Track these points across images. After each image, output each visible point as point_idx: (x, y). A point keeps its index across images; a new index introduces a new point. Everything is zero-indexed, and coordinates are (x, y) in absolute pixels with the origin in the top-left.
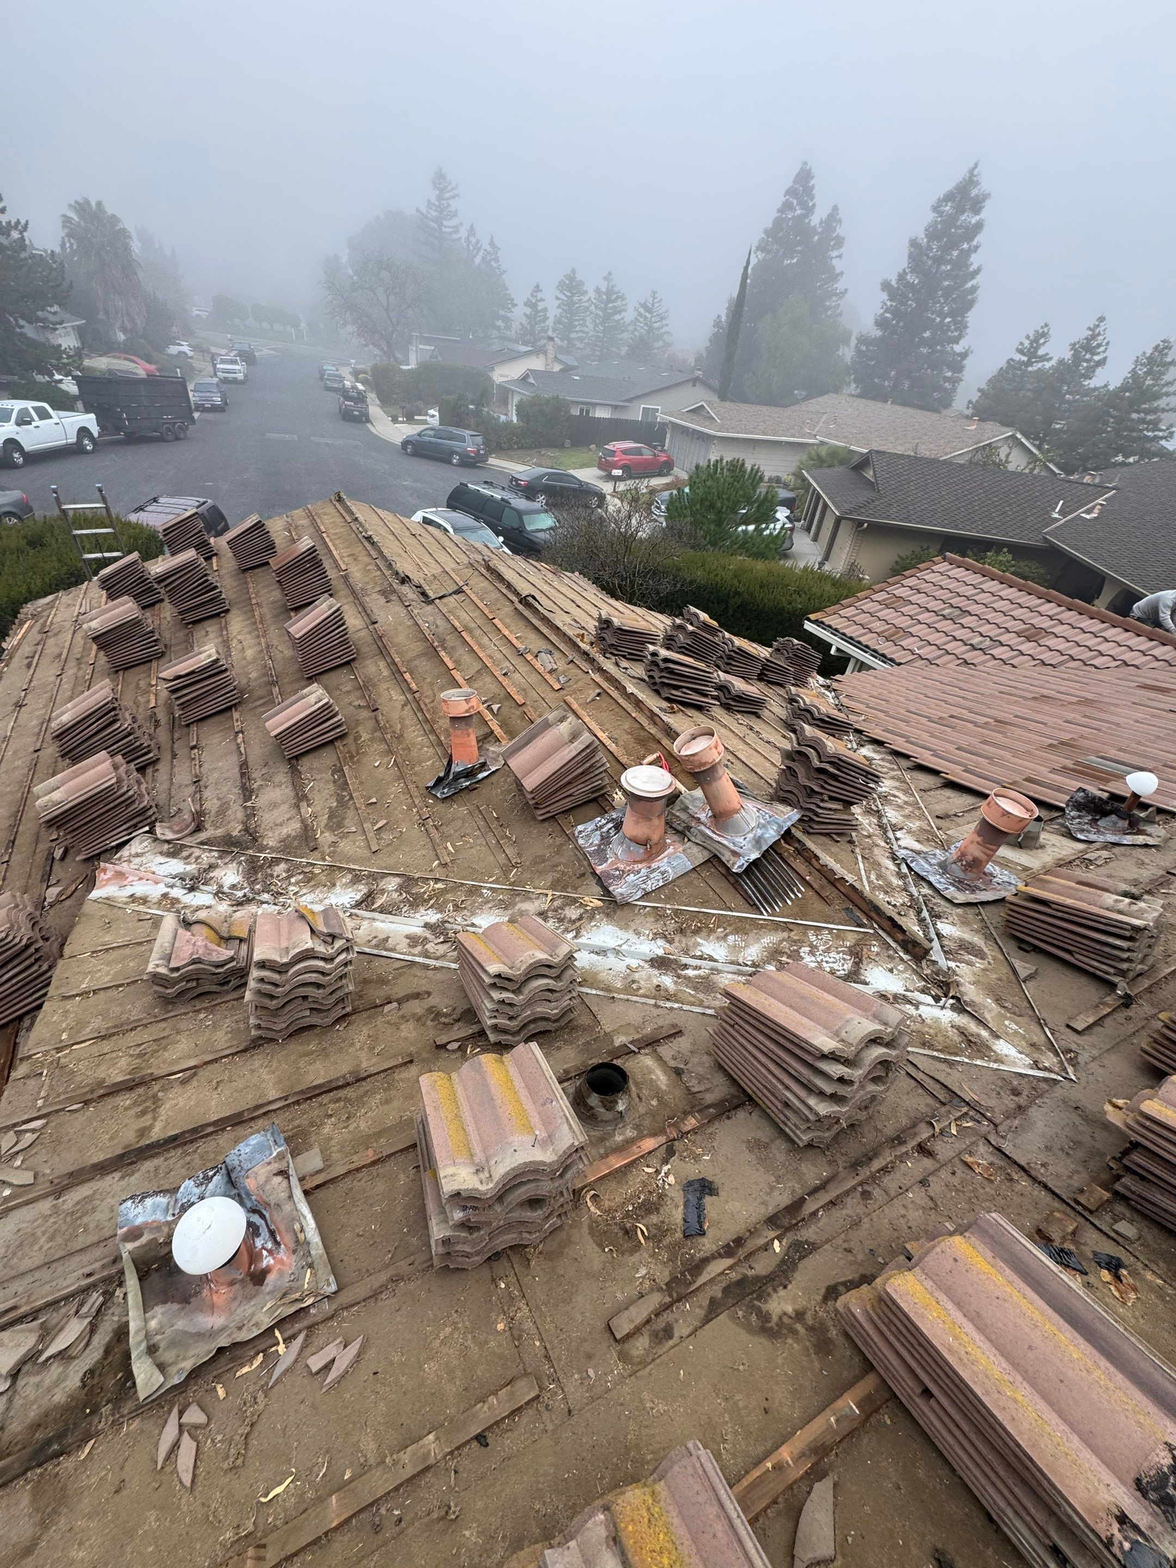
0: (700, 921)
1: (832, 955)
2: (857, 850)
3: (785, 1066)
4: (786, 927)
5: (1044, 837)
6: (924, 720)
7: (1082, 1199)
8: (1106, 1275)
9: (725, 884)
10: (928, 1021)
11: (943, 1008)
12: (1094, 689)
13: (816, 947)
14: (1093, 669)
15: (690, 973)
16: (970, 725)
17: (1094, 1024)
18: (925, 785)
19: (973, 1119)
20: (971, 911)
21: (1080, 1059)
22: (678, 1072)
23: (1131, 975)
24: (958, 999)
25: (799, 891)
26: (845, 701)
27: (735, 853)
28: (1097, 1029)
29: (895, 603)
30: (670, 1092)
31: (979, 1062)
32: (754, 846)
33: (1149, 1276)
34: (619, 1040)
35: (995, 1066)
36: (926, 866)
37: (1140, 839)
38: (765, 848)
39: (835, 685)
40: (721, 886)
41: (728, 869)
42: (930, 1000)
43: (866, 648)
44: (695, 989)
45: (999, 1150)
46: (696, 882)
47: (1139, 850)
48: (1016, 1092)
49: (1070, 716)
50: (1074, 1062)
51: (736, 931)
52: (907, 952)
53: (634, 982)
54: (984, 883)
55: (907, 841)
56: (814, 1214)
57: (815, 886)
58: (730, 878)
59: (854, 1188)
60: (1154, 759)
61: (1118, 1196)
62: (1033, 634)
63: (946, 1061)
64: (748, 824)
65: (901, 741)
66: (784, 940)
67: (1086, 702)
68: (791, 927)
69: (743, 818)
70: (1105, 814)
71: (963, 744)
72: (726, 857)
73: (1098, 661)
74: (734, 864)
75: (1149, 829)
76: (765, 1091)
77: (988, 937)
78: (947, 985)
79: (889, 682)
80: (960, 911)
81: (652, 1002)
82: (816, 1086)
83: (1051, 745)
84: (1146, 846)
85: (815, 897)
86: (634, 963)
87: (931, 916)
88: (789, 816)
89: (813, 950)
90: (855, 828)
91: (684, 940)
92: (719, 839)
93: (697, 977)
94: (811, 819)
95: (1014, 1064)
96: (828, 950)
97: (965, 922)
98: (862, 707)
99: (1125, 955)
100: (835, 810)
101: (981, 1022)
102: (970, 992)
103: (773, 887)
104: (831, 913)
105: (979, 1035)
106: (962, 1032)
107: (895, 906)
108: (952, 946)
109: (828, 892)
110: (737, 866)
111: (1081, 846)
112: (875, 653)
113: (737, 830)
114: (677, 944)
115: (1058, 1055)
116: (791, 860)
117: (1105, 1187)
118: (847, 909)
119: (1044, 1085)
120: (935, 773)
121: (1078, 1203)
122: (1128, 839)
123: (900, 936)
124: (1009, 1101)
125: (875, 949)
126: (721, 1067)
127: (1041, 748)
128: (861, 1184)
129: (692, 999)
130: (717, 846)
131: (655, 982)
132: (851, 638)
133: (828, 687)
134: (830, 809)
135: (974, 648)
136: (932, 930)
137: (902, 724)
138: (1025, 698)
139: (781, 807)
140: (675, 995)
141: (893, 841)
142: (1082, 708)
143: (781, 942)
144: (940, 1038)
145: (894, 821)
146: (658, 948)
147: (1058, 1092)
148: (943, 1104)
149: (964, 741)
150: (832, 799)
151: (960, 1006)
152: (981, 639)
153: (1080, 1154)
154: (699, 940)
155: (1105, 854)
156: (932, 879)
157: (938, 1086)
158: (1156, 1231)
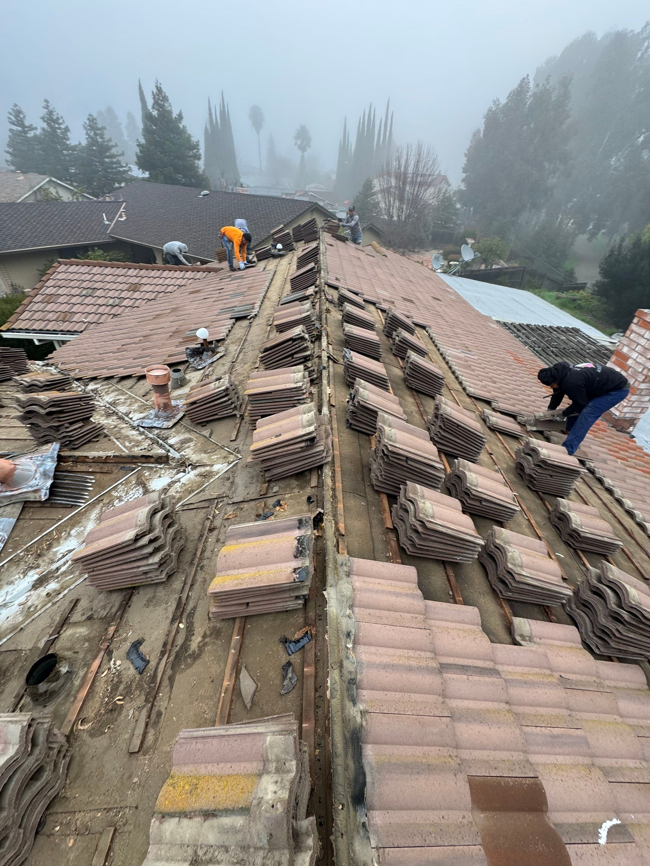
0: (47, 540)
1: (130, 493)
2: (112, 438)
3: (129, 560)
4: (99, 501)
5: (187, 377)
6: (111, 354)
7: (262, 493)
8: (278, 508)
9: (46, 511)
10: (187, 483)
11: (189, 473)
12: (175, 302)
13: (121, 496)
14: (169, 294)
15: (63, 569)
16: (133, 345)
17: (238, 433)
18: (129, 386)
19: (221, 502)
20: (178, 426)
21: (240, 449)
22: (90, 618)
23: (238, 407)
24: (191, 464)
25: (91, 479)
26: (63, 367)
27: (35, 491)
28: (240, 434)
29: (50, 299)
30: (92, 631)
31: (212, 480)
32: (45, 479)
33: (287, 496)
34: (41, 645)
35: (217, 476)
36: (149, 421)
37: (218, 356)
38: (52, 474)
39: (50, 361)
40: (45, 514)
41: (40, 502)
42: (182, 474)
43: (55, 332)
44: (72, 573)
45: (233, 503)
46: (25, 525)
47: (220, 360)
48: (228, 479)
49: (171, 319)
50: (238, 452)
51: (73, 526)
52: (160, 463)
53: (29, 608)
54: (177, 411)
55: (136, 416)
56: (188, 596)
57: (98, 470)
58: (46, 505)
59: (196, 570)
60: (207, 321)
61: (269, 481)
62: (134, 288)
63: (201, 491)
64: (30, 471)
65: (105, 371)
66: (102, 507)
67: (174, 310)
68: (101, 498)
69: (23, 470)
70: (202, 353)
71: (135, 356)
72: (32, 497)
73: (170, 289)
74: (40, 497)
75: (219, 350)
76: (134, 579)
77: (190, 431)
78: (184, 463)
79: (82, 344)
80: (174, 429)
81: (50, 604)
82: (145, 554)
83: (170, 336)
84: (221, 357)
85: (102, 475)
86: (22, 599)
87: (163, 441)
88: (53, 448)
89: (120, 499)
90: (102, 428)
91: (45, 558)
92: (19, 491)
93: (68, 567)
94: (70, 441)
95: (223, 469)
96: (127, 493)
97: (178, 433)
98: (74, 365)
99: (230, 402)
100: (80, 427)
101: (204, 465)
102: (195, 458)
103: (76, 489)
104: (116, 476)
105: (206, 471)
106: (200, 475)
107: (145, 449)
108: (178, 446)
109: (106, 468)
110: (43, 496)
111: (202, 371)
112: (63, 332)
113: (26, 479)
114: (43, 564)
115: (233, 454)
116: (74, 469)
117: (265, 483)
118: (121, 468)
119: (235, 468)
120: (129, 377)
121: (261, 495)
122: (215, 358)
123: (152, 460)
124: (228, 484)
125: (147, 474)
126: (111, 592)
127: (167, 339)
128: (198, 566)
129: (74, 579)
130: (20, 496)
131: (44, 594)
132: (41, 330)
133: (47, 365)
134: (76, 429)
135: (113, 306)
136: (167, 446)
137: (101, 363)
138: (150, 320)
139: (45, 447)
140: (62, 588)
141: (130, 421)
142: (173, 314)
143: (101, 509)
144: (194, 485)
145: (124, 412)
146: (33, 576)
147: (239, 466)
148: (208, 507)
149: (135, 354)
150: (71, 424)
151: (194, 467)
152: (112, 300)
153: (255, 479)
154: (54, 550)
155: (211, 369)
156: (155, 425)
157: (204, 502)
158: (282, 482)
